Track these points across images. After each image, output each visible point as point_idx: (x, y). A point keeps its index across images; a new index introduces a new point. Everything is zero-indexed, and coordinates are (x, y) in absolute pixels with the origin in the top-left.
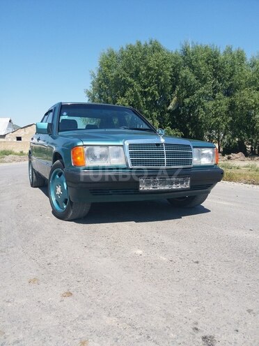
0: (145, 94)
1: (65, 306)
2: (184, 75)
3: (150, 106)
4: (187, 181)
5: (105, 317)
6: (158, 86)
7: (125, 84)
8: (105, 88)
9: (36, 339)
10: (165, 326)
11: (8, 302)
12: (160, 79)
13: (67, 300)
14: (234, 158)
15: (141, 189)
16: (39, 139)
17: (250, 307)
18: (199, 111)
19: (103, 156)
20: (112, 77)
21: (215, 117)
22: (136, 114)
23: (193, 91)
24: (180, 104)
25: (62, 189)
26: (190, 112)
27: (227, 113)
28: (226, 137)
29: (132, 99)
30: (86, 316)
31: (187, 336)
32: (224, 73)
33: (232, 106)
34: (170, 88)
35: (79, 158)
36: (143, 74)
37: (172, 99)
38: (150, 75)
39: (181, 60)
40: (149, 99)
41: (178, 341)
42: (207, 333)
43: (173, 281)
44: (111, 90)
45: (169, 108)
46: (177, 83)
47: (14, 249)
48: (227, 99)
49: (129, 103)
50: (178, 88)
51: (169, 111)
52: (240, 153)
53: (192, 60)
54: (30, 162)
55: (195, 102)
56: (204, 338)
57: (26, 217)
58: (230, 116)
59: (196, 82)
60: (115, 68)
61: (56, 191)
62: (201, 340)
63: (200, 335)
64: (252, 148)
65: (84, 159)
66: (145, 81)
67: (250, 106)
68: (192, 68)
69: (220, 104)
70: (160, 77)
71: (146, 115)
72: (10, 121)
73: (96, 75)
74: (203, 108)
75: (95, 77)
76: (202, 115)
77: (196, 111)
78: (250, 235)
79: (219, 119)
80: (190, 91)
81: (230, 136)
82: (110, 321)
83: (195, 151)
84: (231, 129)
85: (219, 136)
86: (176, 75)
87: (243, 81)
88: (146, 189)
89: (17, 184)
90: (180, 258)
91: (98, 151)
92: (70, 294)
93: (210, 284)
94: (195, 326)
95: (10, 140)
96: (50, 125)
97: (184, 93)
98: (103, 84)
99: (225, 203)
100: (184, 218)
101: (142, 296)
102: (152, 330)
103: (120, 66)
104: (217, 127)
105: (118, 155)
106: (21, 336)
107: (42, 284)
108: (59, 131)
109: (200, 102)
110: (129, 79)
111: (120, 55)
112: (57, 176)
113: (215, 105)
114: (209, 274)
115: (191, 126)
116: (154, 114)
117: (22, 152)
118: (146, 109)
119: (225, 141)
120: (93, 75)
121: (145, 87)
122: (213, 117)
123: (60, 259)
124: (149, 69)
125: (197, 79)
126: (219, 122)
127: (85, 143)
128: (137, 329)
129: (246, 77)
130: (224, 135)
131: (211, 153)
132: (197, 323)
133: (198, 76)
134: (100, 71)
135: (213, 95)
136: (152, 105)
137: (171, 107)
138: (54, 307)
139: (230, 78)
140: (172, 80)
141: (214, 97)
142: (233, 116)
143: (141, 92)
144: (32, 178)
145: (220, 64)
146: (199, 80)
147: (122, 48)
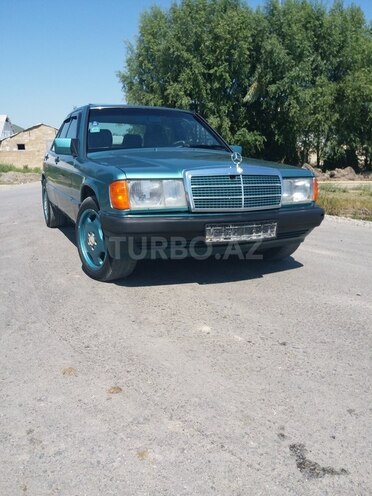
0: (209, 78)
1: (113, 406)
2: (269, 48)
3: (216, 97)
4: (272, 227)
5: (166, 421)
6: (230, 65)
7: (179, 63)
8: (149, 69)
9: (83, 449)
10: (243, 432)
11: (40, 400)
12: (232, 55)
13: (116, 397)
14: (339, 175)
15: (208, 241)
16: (57, 161)
17: (352, 406)
18: (290, 104)
19: (154, 194)
20: (159, 51)
21: (315, 113)
22: (199, 121)
23: (282, 73)
24: (261, 92)
25: (97, 239)
26: (276, 106)
27: (332, 107)
28: (329, 143)
29: (189, 86)
30: (141, 420)
31: (271, 444)
32: (329, 44)
33: (340, 97)
34: (247, 69)
35: (120, 198)
36: (207, 47)
37: (250, 85)
38: (218, 47)
39: (265, 24)
40: (216, 85)
41: (260, 451)
42: (296, 441)
43: (253, 370)
44: (158, 72)
45: (245, 100)
46: (258, 60)
47: (37, 325)
48: (333, 86)
49: (185, 92)
50: (259, 68)
51: (245, 105)
52: (348, 168)
53: (282, 24)
54: (44, 191)
55: (285, 91)
56: (293, 447)
57: (47, 276)
58: (336, 111)
59: (288, 58)
60: (164, 36)
61: (87, 241)
62: (288, 450)
63: (287, 443)
64: (366, 160)
65: (129, 200)
66: (210, 58)
67: (367, 96)
68: (282, 36)
69: (321, 93)
70: (233, 51)
71: (210, 109)
72: (7, 120)
73: (135, 48)
74: (297, 99)
75: (132, 51)
76: (294, 110)
77: (287, 103)
78: (356, 303)
79: (319, 116)
80: (278, 72)
81: (335, 143)
82: (174, 426)
83: (285, 183)
84: (337, 131)
85: (318, 143)
86: (257, 48)
87: (359, 57)
88: (215, 240)
89: (27, 222)
90: (262, 338)
91: (147, 187)
92: (118, 390)
93: (301, 374)
94: (282, 432)
95: (8, 149)
96: (75, 142)
97: (268, 76)
98: (146, 62)
99: (324, 252)
100: (267, 277)
101: (212, 391)
102: (227, 437)
103: (171, 34)
104: (316, 129)
105: (175, 193)
106: (63, 446)
107: (80, 376)
108: (88, 151)
109: (292, 92)
110: (186, 55)
111: (170, 16)
112: (89, 220)
113: (313, 95)
114: (301, 362)
115: (278, 127)
116: (223, 108)
117: (26, 167)
118: (211, 101)
119: (327, 149)
120: (130, 49)
121: (209, 67)
122: (311, 114)
123: (102, 339)
124: (217, 38)
125: (288, 54)
126: (319, 122)
127: (129, 176)
128: (207, 436)
129: (364, 51)
130: (327, 141)
131: (308, 185)
132: (283, 428)
133: (291, 49)
134: (141, 41)
135: (313, 79)
136: (219, 95)
137: (248, 98)
138: (100, 407)
139: (338, 52)
140: (250, 56)
141: (313, 82)
142: (340, 112)
143: (203, 74)
144: (49, 214)
145: (324, 30)
146: (291, 56)
147: (175, 5)
